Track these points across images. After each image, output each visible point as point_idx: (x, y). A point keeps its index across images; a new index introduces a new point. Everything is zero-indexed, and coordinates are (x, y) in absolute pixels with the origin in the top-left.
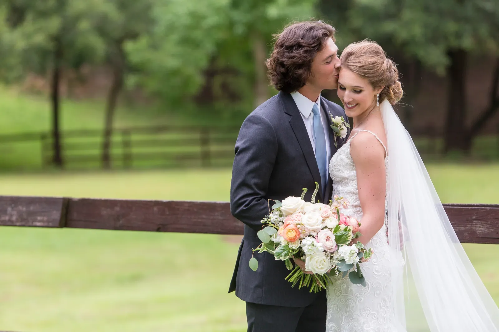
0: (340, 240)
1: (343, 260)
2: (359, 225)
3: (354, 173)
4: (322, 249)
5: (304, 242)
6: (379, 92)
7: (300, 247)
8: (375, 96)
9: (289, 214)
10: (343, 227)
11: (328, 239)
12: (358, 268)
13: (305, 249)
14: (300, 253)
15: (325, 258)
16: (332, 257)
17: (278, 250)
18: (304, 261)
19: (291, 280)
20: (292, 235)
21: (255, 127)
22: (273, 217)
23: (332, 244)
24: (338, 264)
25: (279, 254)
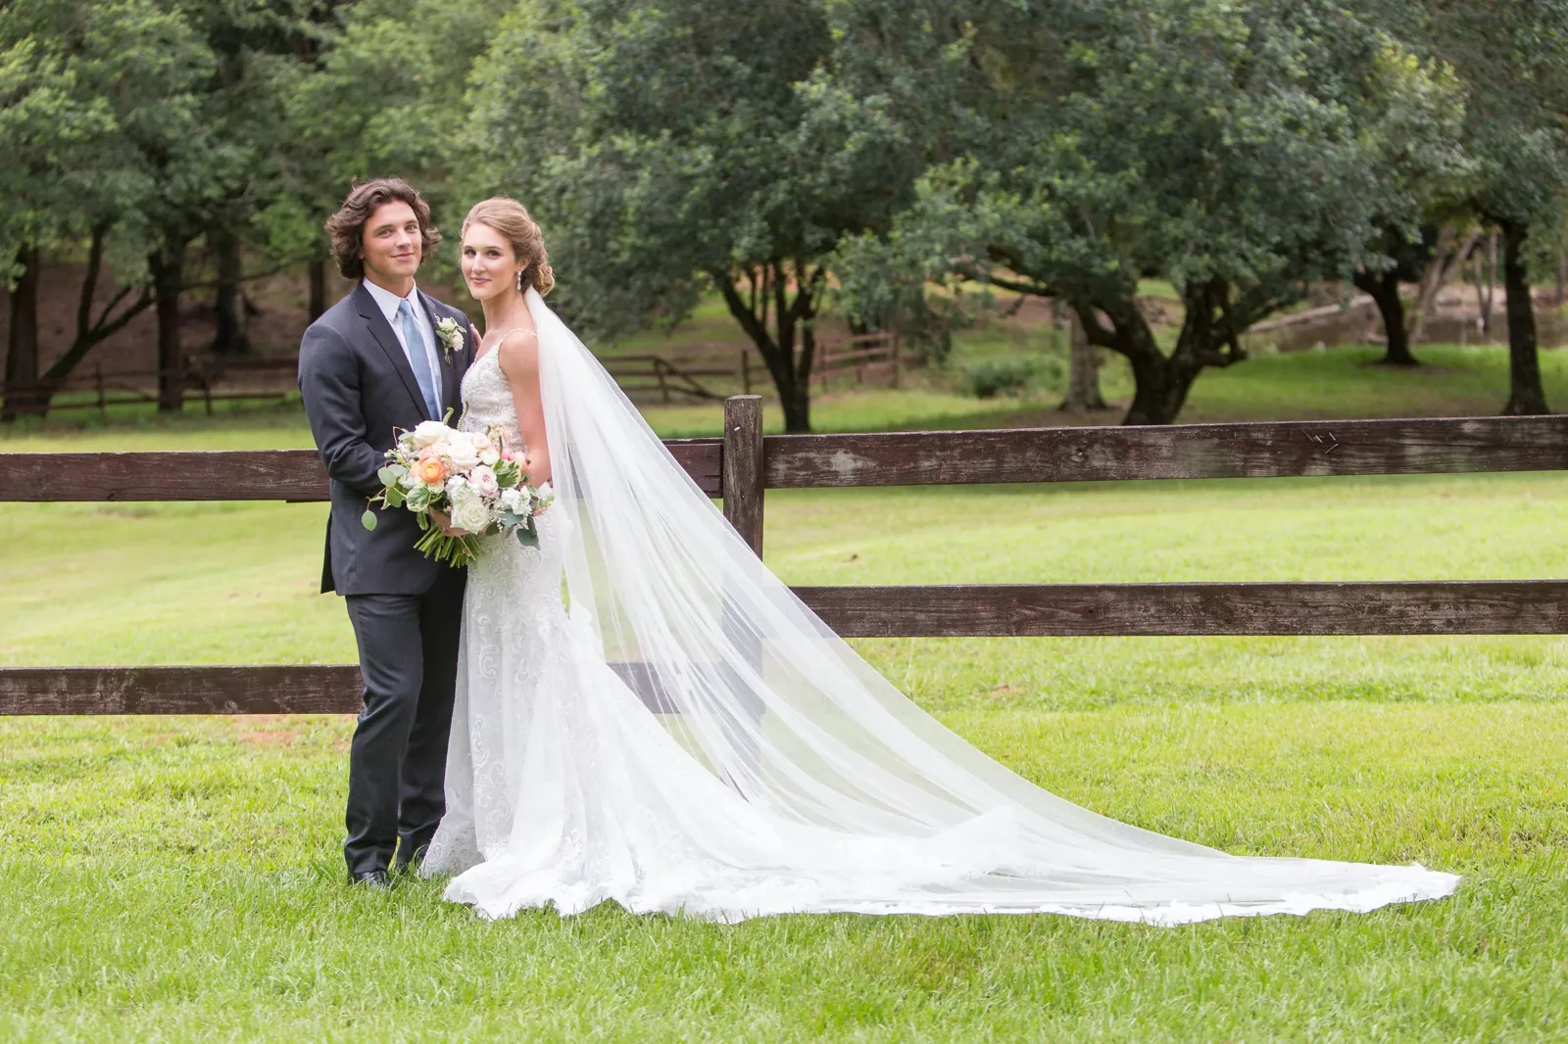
0: (504, 481)
1: (509, 510)
2: (528, 462)
3: (507, 395)
4: (477, 492)
5: (451, 482)
6: (523, 268)
7: (444, 493)
8: (516, 274)
9: (426, 445)
10: (507, 463)
11: (486, 478)
12: (530, 523)
13: (453, 494)
14: (442, 503)
15: (481, 506)
16: (492, 506)
17: (411, 494)
18: (449, 515)
19: (423, 548)
20: (432, 473)
21: (318, 341)
22: (402, 449)
23: (492, 485)
24: (501, 516)
25: (414, 501)
